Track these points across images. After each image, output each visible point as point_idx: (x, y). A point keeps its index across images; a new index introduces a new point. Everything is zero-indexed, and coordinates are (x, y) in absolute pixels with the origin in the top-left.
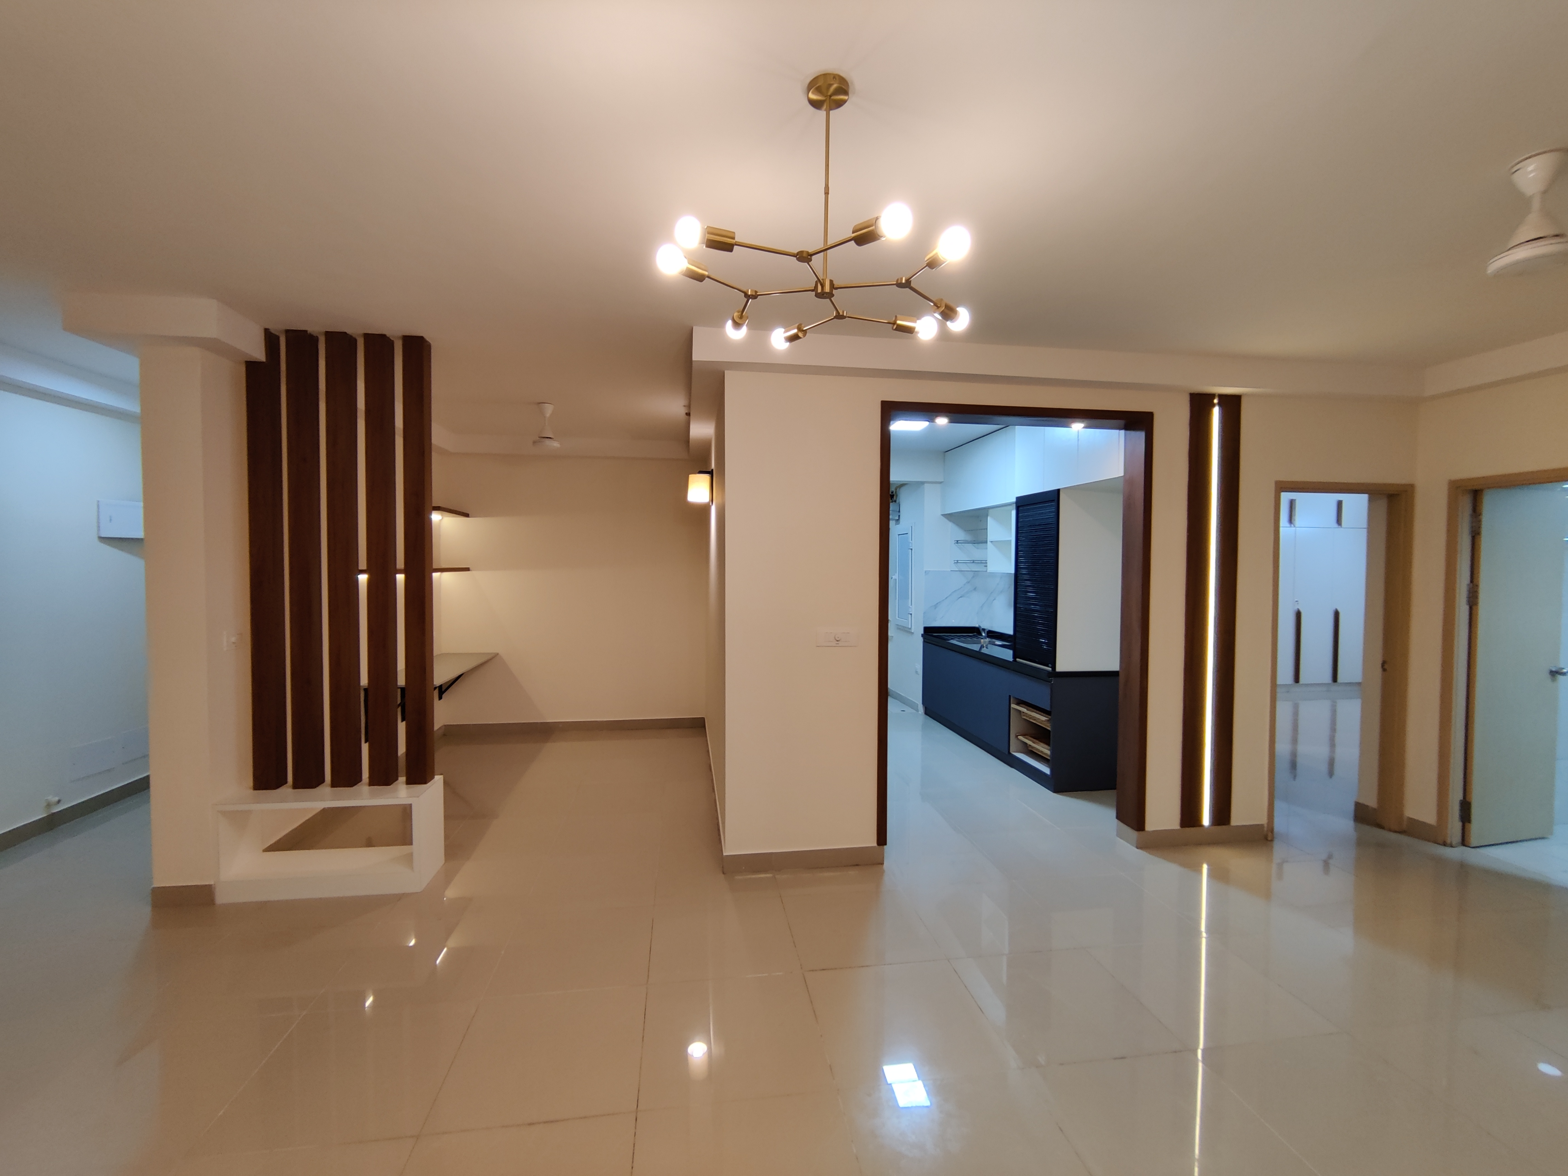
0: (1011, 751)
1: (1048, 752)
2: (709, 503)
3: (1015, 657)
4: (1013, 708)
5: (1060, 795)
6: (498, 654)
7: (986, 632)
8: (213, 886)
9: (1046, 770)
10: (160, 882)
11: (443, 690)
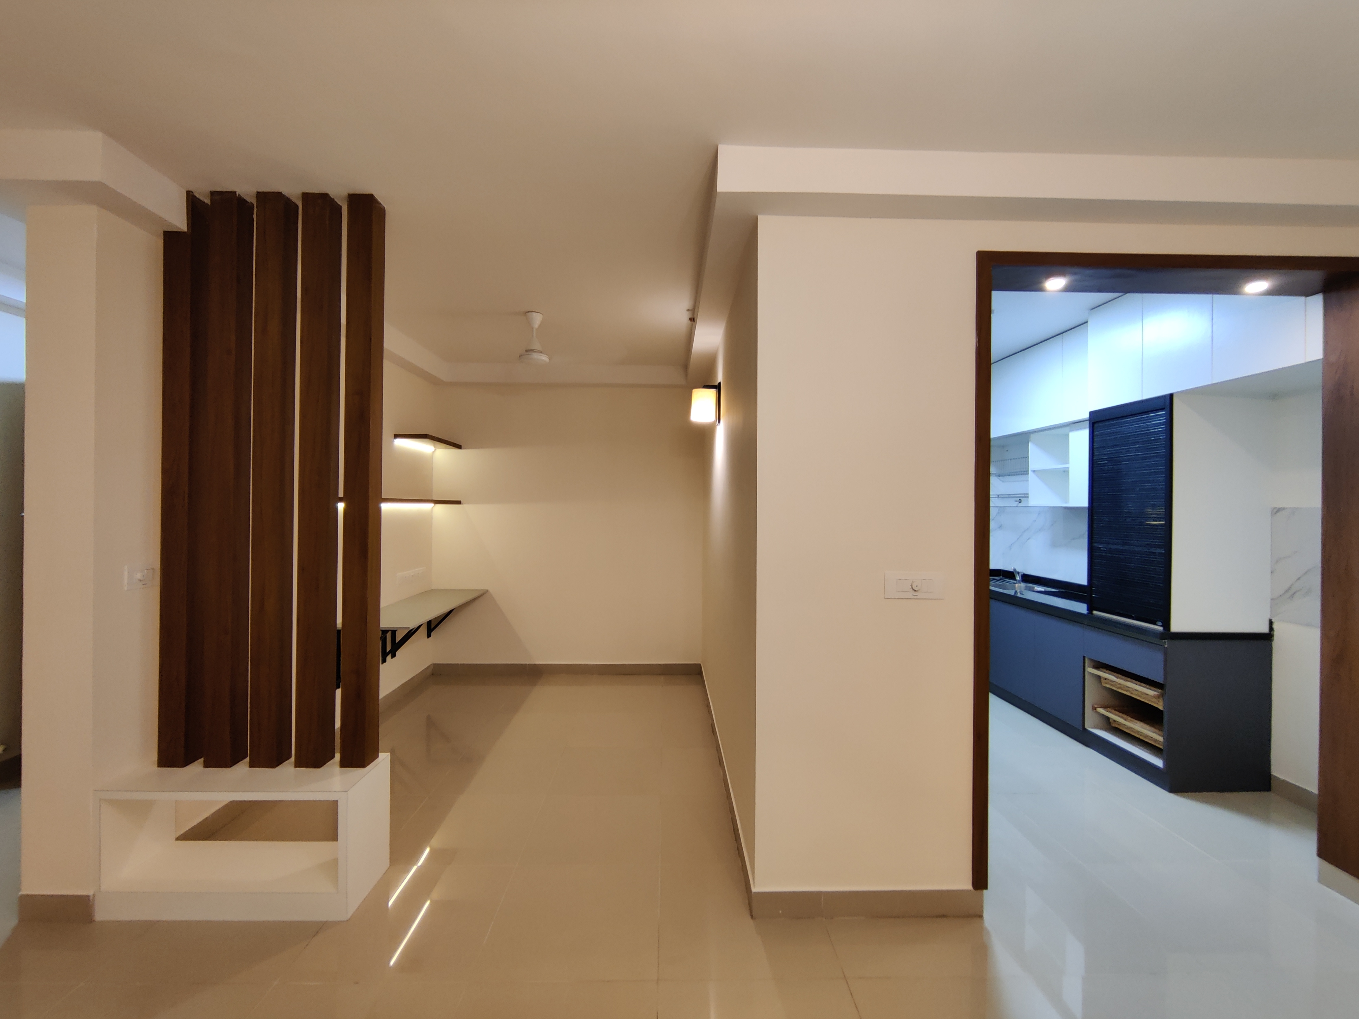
0: (1086, 727)
1: (1161, 739)
2: (715, 422)
3: (1090, 609)
4: (1088, 672)
5: (1181, 796)
6: (487, 591)
7: (1020, 575)
8: (91, 898)
9: (1158, 762)
10: (26, 890)
11: (432, 627)
